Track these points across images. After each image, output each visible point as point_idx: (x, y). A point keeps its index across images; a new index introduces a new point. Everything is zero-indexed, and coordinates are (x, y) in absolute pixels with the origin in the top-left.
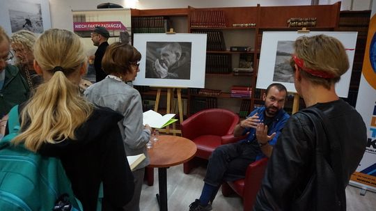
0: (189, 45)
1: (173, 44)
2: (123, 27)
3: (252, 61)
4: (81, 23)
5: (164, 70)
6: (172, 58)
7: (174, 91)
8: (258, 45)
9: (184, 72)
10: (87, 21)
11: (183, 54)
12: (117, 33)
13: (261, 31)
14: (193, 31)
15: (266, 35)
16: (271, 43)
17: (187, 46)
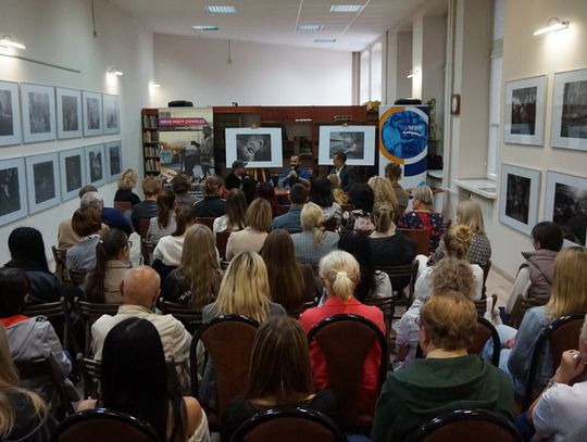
0: (269, 136)
1: (256, 135)
2: (206, 122)
3: (311, 147)
4: (166, 119)
5: (251, 155)
6: (257, 146)
7: (259, 170)
8: (317, 135)
9: (266, 156)
10: (172, 116)
11: (265, 143)
12: (201, 128)
13: (318, 125)
14: (264, 126)
15: (321, 128)
16: (325, 133)
17: (268, 137)
